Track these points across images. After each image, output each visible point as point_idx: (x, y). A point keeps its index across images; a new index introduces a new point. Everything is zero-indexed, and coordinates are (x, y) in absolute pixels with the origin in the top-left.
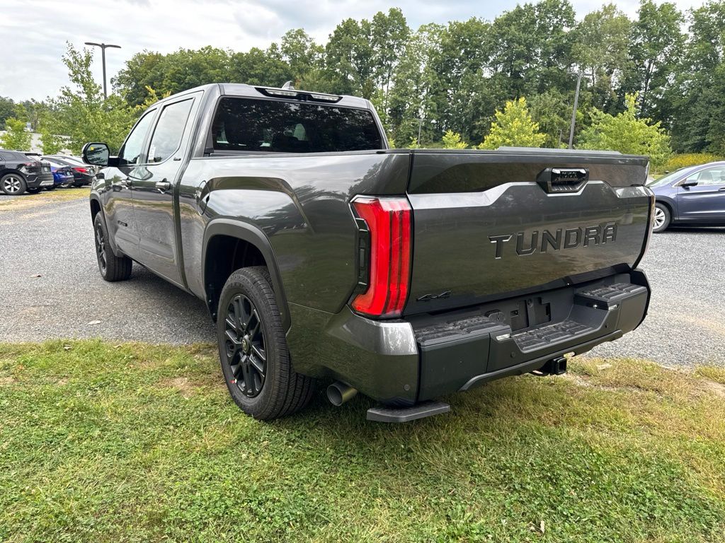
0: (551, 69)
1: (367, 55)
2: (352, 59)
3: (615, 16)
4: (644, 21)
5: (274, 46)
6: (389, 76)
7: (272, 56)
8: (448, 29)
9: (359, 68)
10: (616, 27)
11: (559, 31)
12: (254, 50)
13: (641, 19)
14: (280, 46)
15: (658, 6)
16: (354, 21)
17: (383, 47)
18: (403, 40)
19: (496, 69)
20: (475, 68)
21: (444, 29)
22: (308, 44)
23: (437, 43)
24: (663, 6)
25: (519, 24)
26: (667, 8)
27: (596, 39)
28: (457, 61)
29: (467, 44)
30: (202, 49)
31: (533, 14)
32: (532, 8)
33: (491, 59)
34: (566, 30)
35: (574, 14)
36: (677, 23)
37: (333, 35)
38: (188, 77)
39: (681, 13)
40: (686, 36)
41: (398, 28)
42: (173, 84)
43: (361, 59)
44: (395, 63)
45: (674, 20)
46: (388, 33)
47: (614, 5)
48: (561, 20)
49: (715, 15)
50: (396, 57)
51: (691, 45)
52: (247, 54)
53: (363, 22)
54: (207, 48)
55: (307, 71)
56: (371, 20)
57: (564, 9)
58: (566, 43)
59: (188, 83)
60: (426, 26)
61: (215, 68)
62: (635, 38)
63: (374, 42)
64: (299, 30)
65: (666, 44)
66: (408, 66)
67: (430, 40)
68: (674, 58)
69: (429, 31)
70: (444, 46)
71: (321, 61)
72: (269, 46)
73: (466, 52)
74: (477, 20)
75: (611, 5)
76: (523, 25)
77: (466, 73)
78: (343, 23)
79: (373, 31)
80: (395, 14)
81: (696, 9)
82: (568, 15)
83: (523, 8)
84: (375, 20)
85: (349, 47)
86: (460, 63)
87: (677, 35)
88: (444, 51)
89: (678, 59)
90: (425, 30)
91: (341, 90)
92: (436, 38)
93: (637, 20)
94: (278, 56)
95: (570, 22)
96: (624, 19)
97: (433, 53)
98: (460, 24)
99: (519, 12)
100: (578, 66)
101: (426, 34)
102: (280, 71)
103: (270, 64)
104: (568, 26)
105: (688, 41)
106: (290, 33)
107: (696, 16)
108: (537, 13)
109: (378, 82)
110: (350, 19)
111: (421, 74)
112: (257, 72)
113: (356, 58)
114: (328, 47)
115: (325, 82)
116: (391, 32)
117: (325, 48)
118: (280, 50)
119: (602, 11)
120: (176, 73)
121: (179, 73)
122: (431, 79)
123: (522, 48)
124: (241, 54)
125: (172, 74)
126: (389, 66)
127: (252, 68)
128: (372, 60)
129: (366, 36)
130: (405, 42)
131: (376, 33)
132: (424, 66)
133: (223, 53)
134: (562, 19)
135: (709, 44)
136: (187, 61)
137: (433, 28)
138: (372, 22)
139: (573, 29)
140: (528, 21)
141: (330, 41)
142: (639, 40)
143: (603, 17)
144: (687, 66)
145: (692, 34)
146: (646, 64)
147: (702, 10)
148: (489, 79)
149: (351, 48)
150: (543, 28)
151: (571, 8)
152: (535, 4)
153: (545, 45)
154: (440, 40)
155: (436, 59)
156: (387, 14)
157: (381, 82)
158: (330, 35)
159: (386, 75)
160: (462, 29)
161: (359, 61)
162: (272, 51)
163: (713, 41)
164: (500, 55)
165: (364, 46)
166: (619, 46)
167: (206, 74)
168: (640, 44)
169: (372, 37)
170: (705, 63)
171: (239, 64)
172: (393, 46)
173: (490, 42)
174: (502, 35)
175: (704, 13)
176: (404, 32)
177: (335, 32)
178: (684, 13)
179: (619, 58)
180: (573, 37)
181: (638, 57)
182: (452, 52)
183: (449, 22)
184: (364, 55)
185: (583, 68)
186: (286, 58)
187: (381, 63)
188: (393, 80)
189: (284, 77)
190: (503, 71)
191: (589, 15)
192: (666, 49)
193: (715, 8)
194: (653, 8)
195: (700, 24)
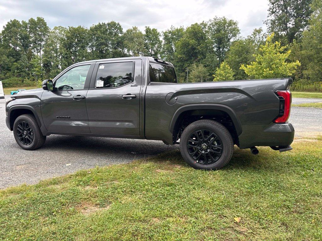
0: (117, 50)
1: (27, 38)
2: (18, 39)
3: (137, 31)
4: (148, 34)
6: (40, 49)
8: (68, 29)
9: (23, 44)
10: (139, 36)
11: (117, 35)
13: (146, 33)
15: (152, 29)
16: (18, 21)
17: (35, 35)
18: (46, 32)
19: (93, 49)
20: (83, 47)
21: (66, 29)
23: (64, 35)
24: (153, 30)
25: (101, 31)
26: (154, 30)
27: (131, 39)
28: (74, 44)
29: (78, 37)
31: (106, 27)
32: (105, 25)
33: (90, 44)
34: (120, 35)
35: (122, 29)
36: (158, 36)
37: (6, 26)
39: (159, 33)
40: (162, 41)
41: (43, 26)
43: (24, 40)
44: (43, 43)
45: (158, 35)
46: (37, 28)
47: (136, 27)
48: (117, 31)
49: (170, 35)
50: (43, 40)
51: (164, 44)
53: (23, 22)
56: (27, 21)
57: (118, 26)
58: (121, 40)
60: (57, 27)
62: (145, 41)
63: (30, 32)
65: (156, 43)
66: (51, 45)
67: (60, 34)
68: (159, 49)
69: (59, 30)
73: (78, 40)
74: (82, 27)
75: (135, 27)
76: (103, 31)
77: (80, 50)
78: (11, 21)
79: (29, 27)
80: (40, 20)
81: (164, 32)
82: (120, 29)
83: (102, 24)
84: (30, 22)
85: (16, 33)
86: (76, 45)
87: (159, 41)
88: (68, 39)
89: (160, 49)
90: (57, 29)
91: (14, 54)
92: (63, 33)
93: (145, 34)
95: (121, 32)
96: (141, 33)
97: (62, 40)
98: (74, 28)
99: (100, 26)
100: (127, 50)
101: (57, 31)
104: (120, 34)
105: (163, 43)
107: (165, 34)
108: (108, 27)
109: (35, 51)
110: (15, 20)
111: (58, 49)
113: (20, 39)
114: (3, 32)
115: (3, 50)
116: (39, 28)
119: (132, 29)
122: (63, 51)
123: (103, 41)
126: (40, 45)
128: (30, 41)
129: (25, 29)
130: (47, 34)
131: (30, 28)
132: (59, 45)
134: (118, 30)
135: (170, 45)
137: (62, 29)
138: (28, 22)
139: (123, 35)
140: (105, 30)
141: (4, 29)
142: (147, 41)
143: (133, 31)
144: (163, 52)
145: (164, 41)
146: (150, 50)
147: (166, 32)
148: (90, 53)
149: (17, 34)
150: (111, 33)
151: (120, 26)
152: (106, 23)
153: (113, 40)
154: (65, 34)
155: (64, 42)
156: (36, 20)
157: (36, 51)
158: (4, 26)
159: (39, 48)
160: (75, 30)
161: (22, 41)
163: (171, 44)
164: (94, 43)
165: (25, 34)
166: (140, 44)
168: (147, 43)
169: (29, 30)
170: (169, 51)
172: (41, 35)
173: (89, 37)
174: (95, 35)
175: (167, 34)
176: (46, 29)
177: (7, 25)
178: (160, 33)
179: (141, 48)
180: (123, 38)
181: (147, 48)
182: (72, 40)
183: (69, 27)
184: (25, 38)
185: (128, 51)
187: (35, 42)
188: (43, 51)
190: (96, 50)
191: (128, 30)
192: (156, 46)
193: (170, 32)
194: (150, 30)
195: (166, 38)
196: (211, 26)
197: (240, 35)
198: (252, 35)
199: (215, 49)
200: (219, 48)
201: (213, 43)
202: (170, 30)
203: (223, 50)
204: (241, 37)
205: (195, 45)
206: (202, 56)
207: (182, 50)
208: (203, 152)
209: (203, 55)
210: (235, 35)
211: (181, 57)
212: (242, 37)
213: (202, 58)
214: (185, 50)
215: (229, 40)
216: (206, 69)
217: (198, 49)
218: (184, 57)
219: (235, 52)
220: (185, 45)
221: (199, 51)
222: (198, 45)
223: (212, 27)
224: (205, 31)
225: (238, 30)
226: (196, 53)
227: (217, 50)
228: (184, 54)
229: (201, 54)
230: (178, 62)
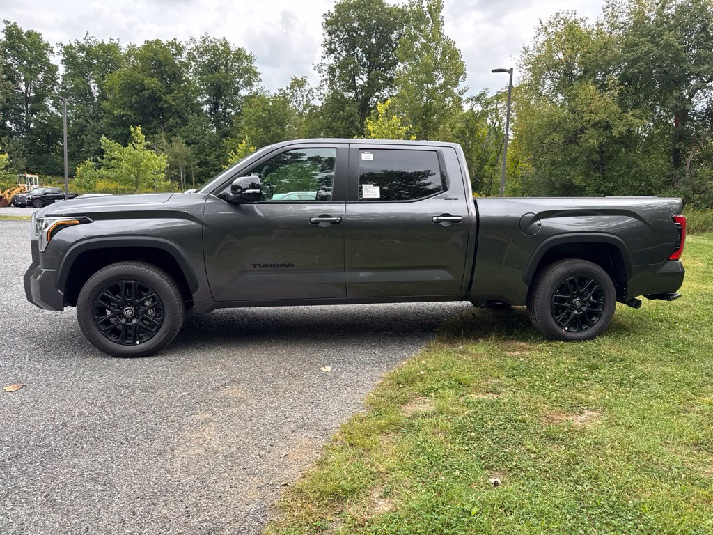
36: (46, 53)
39: (48, 44)
49: (83, 55)
51: (65, 77)
81: (66, 44)
87: (49, 65)
93: (4, 39)
107: (67, 52)
142: (9, 61)
145: (63, 67)
146: (22, 86)
147: (71, 47)
168: (11, 65)
175: (73, 51)
178: (52, 45)
181: (10, 78)
192: (40, 76)
193: (82, 48)
194: (20, 32)
195: (70, 59)
196: (195, 53)
197: (261, 84)
198: (288, 88)
199: (206, 108)
200: (216, 105)
201: (199, 92)
202: (83, 42)
203: (224, 111)
204: (262, 89)
205: (160, 91)
206: (177, 119)
207: (126, 99)
209: (179, 117)
210: (248, 83)
211: (123, 116)
212: (265, 90)
213: (177, 124)
214: (133, 100)
215: (238, 90)
216: (189, 149)
217: (166, 101)
218: (131, 116)
219: (254, 120)
220: (132, 87)
221: (170, 107)
222: (167, 93)
223: (197, 56)
224: (180, 62)
225: (256, 74)
226: (162, 109)
227: (211, 109)
228: (130, 108)
229: (174, 113)
230: (113, 125)
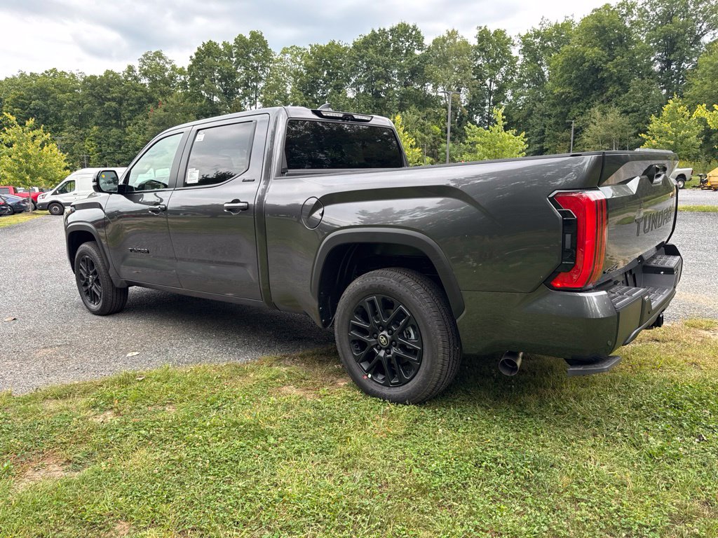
0: (409, 88)
1: (231, 76)
2: (216, 81)
3: (458, 40)
4: (482, 45)
5: (131, 68)
6: (256, 97)
7: (130, 79)
8: (309, 51)
9: (224, 90)
10: (460, 50)
11: (412, 54)
12: (108, 73)
13: (479, 43)
14: (137, 69)
15: (492, 32)
16: (215, 44)
17: (246, 69)
18: (267, 62)
19: (358, 90)
20: (339, 88)
21: (305, 51)
22: (168, 66)
23: (300, 64)
24: (496, 32)
25: (376, 48)
26: (499, 33)
27: (444, 61)
28: (321, 83)
29: (329, 65)
30: (46, 72)
31: (387, 38)
32: (386, 33)
33: (353, 80)
34: (418, 52)
35: (423, 38)
36: (509, 47)
37: (194, 57)
38: (33, 102)
39: (511, 38)
40: (517, 57)
41: (260, 50)
42: (15, 110)
43: (226, 80)
44: (261, 85)
45: (506, 44)
46: (251, 55)
47: (456, 30)
48: (412, 44)
49: (538, 40)
50: (261, 78)
51: (522, 66)
52: (101, 77)
53: (224, 44)
54: (51, 71)
55: (170, 94)
56: (232, 43)
57: (414, 33)
58: (419, 65)
59: (34, 109)
60: (287, 49)
61: (64, 92)
62: (476, 60)
63: (238, 63)
64: (157, 52)
65: (502, 64)
66: (274, 88)
67: (293, 62)
68: (510, 77)
69: (292, 53)
70: (308, 68)
71: (184, 83)
72: (125, 68)
73: (329, 74)
74: (336, 43)
75: (453, 31)
76: (379, 48)
77: (331, 94)
78: (204, 45)
79: (235, 53)
80: (256, 37)
81: (523, 34)
82: (418, 39)
83: (378, 33)
84: (237, 42)
85: (212, 69)
86: (324, 83)
87: (510, 58)
88: (308, 73)
89: (512, 78)
90: (288, 52)
91: (208, 112)
92: (299, 60)
93: (477, 44)
94: (136, 78)
95: (421, 46)
96: (466, 43)
97: (297, 74)
98: (321, 47)
99: (374, 37)
100: (432, 85)
101: (288, 56)
102: (140, 94)
103: (128, 87)
104: (419, 49)
105: (519, 62)
106: (147, 55)
107: (524, 41)
108: (390, 37)
109: (246, 103)
110: (210, 41)
111: (288, 95)
112: (114, 95)
113: (220, 80)
114: (190, 68)
115: (190, 104)
116: (253, 54)
117: (186, 70)
118: (138, 72)
119: (446, 35)
120: (19, 98)
121: (22, 98)
122: (299, 100)
123: (381, 69)
124: (94, 77)
125: (14, 100)
126: (255, 88)
127: (109, 91)
128: (237, 82)
129: (229, 58)
130: (268, 64)
131: (238, 55)
132: (291, 87)
133: (73, 75)
134: (413, 42)
135: (536, 65)
136: (31, 85)
137: (295, 51)
138: (233, 44)
139: (424, 52)
140: (384, 44)
141: (191, 63)
142: (479, 62)
143: (448, 41)
144: (520, 84)
145: (521, 57)
146: (488, 82)
147: (528, 36)
148: (354, 99)
149: (214, 70)
150: (398, 51)
151: (419, 32)
152: (387, 29)
153: (401, 66)
154: (303, 62)
155: (301, 80)
156: (248, 37)
157: (249, 103)
158: (191, 57)
159: (253, 96)
160: (323, 51)
161: (223, 83)
162: (129, 73)
163: (539, 62)
164: (361, 76)
165: (227, 69)
166: (464, 68)
167: (55, 98)
168: (481, 65)
169: (234, 59)
170: (534, 81)
171: (93, 87)
172: (257, 67)
173: (351, 64)
174: (362, 57)
175: (529, 39)
176: (267, 54)
177: (196, 54)
178: (513, 38)
179: (465, 78)
180: (424, 59)
181: (480, 77)
182: (316, 74)
183: (310, 45)
184: (228, 77)
185: (435, 87)
186: (145, 81)
187: (246, 85)
188: (261, 101)
189: (145, 99)
190: (365, 91)
191: (436, 39)
192: (502, 69)
193: (537, 34)
194: (488, 33)
195: (527, 48)
196: (647, 7)
199: (657, 67)
200: (669, 63)
201: (650, 52)
202: (538, 28)
203: (679, 69)
205: (600, 60)
206: (618, 88)
207: (566, 75)
208: (382, 353)
209: (621, 84)
211: (563, 93)
213: (617, 92)
214: (573, 76)
215: (698, 38)
216: (627, 119)
217: (606, 70)
218: (570, 93)
219: (712, 71)
220: (575, 62)
221: (612, 74)
222: (608, 61)
223: (649, 10)
224: (631, 22)
226: (603, 80)
227: (662, 69)
228: (570, 84)
229: (615, 82)
230: (554, 105)
